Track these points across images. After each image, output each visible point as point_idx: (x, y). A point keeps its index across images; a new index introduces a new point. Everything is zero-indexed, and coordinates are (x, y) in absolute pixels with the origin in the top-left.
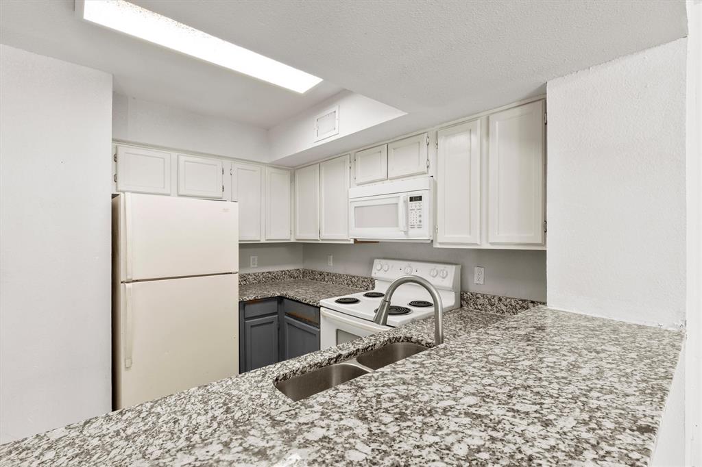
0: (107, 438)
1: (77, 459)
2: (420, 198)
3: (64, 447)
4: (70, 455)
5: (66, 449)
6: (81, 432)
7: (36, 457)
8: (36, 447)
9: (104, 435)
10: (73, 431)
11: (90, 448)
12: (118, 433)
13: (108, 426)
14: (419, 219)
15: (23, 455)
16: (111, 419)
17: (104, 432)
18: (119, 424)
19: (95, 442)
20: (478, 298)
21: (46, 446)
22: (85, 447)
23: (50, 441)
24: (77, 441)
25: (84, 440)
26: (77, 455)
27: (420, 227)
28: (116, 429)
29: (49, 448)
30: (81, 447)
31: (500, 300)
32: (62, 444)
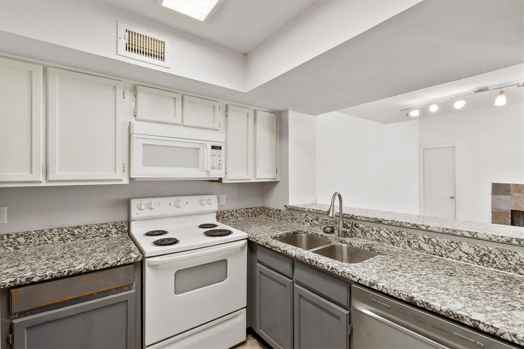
0: (455, 296)
1: (476, 298)
2: (220, 148)
3: (479, 307)
4: (479, 302)
5: (479, 305)
6: (464, 307)
7: (497, 312)
8: (495, 318)
9: (455, 298)
10: (469, 312)
11: (467, 298)
12: (448, 295)
13: (448, 300)
14: (219, 163)
15: (504, 318)
16: (443, 302)
17: (453, 299)
18: (442, 297)
19: (462, 298)
20: (225, 213)
21: (489, 314)
22: (469, 300)
23: (485, 315)
24: (471, 305)
25: (467, 303)
26: (475, 299)
27: (219, 168)
28: (447, 296)
29: (488, 312)
30: (471, 301)
31: (236, 211)
32: (480, 309)
